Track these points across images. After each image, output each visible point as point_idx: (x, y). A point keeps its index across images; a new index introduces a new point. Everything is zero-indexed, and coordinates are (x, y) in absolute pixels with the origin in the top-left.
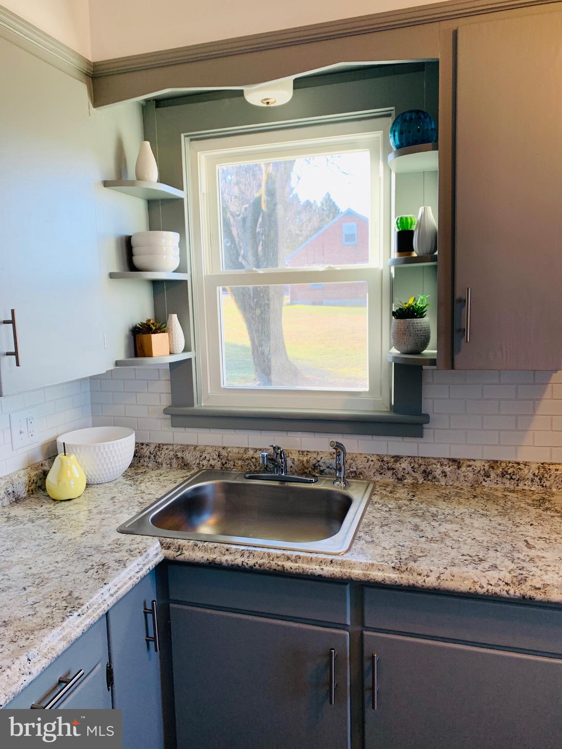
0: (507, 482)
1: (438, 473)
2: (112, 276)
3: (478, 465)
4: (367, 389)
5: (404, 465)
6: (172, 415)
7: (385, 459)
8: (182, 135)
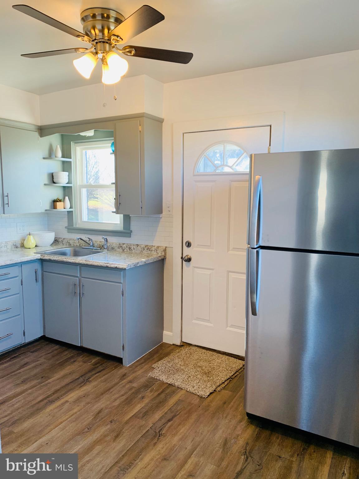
0: (149, 251)
1: (132, 248)
2: (45, 185)
3: (143, 246)
4: (119, 223)
5: (124, 246)
6: (68, 229)
7: (121, 244)
8: (72, 142)
